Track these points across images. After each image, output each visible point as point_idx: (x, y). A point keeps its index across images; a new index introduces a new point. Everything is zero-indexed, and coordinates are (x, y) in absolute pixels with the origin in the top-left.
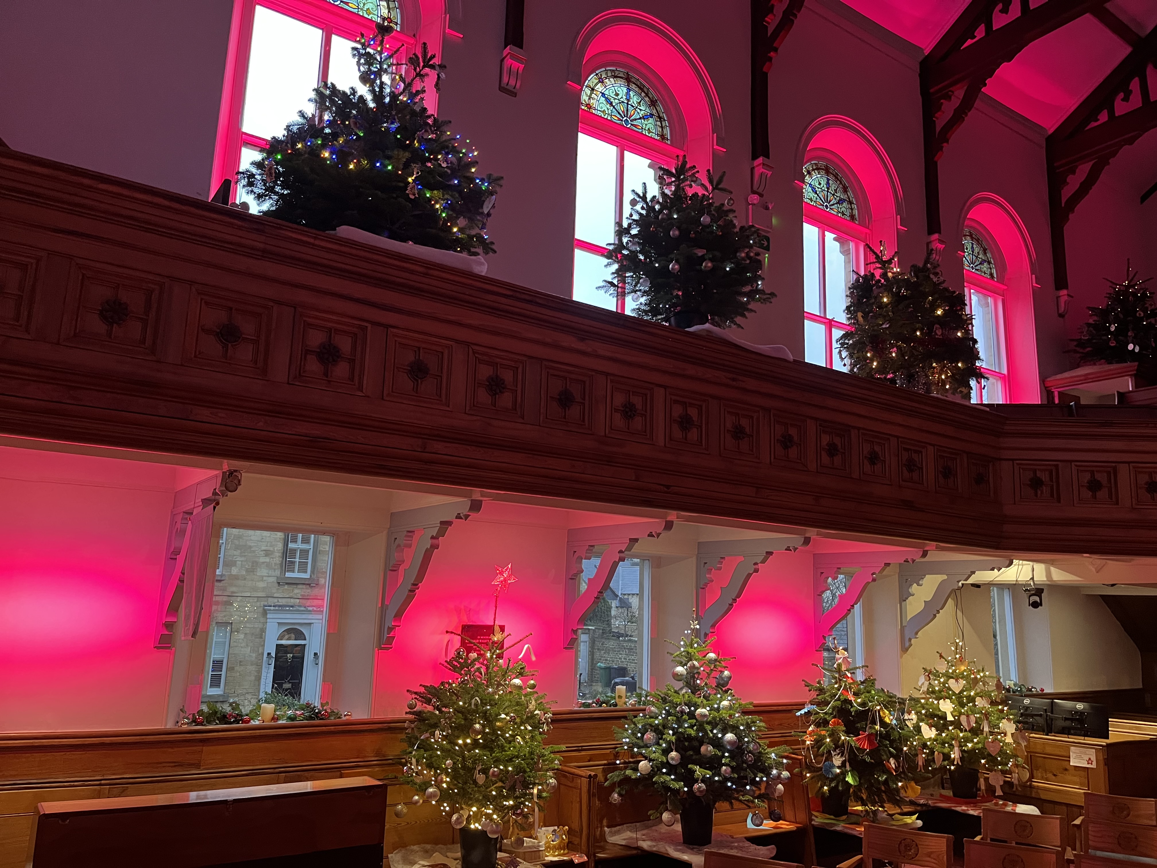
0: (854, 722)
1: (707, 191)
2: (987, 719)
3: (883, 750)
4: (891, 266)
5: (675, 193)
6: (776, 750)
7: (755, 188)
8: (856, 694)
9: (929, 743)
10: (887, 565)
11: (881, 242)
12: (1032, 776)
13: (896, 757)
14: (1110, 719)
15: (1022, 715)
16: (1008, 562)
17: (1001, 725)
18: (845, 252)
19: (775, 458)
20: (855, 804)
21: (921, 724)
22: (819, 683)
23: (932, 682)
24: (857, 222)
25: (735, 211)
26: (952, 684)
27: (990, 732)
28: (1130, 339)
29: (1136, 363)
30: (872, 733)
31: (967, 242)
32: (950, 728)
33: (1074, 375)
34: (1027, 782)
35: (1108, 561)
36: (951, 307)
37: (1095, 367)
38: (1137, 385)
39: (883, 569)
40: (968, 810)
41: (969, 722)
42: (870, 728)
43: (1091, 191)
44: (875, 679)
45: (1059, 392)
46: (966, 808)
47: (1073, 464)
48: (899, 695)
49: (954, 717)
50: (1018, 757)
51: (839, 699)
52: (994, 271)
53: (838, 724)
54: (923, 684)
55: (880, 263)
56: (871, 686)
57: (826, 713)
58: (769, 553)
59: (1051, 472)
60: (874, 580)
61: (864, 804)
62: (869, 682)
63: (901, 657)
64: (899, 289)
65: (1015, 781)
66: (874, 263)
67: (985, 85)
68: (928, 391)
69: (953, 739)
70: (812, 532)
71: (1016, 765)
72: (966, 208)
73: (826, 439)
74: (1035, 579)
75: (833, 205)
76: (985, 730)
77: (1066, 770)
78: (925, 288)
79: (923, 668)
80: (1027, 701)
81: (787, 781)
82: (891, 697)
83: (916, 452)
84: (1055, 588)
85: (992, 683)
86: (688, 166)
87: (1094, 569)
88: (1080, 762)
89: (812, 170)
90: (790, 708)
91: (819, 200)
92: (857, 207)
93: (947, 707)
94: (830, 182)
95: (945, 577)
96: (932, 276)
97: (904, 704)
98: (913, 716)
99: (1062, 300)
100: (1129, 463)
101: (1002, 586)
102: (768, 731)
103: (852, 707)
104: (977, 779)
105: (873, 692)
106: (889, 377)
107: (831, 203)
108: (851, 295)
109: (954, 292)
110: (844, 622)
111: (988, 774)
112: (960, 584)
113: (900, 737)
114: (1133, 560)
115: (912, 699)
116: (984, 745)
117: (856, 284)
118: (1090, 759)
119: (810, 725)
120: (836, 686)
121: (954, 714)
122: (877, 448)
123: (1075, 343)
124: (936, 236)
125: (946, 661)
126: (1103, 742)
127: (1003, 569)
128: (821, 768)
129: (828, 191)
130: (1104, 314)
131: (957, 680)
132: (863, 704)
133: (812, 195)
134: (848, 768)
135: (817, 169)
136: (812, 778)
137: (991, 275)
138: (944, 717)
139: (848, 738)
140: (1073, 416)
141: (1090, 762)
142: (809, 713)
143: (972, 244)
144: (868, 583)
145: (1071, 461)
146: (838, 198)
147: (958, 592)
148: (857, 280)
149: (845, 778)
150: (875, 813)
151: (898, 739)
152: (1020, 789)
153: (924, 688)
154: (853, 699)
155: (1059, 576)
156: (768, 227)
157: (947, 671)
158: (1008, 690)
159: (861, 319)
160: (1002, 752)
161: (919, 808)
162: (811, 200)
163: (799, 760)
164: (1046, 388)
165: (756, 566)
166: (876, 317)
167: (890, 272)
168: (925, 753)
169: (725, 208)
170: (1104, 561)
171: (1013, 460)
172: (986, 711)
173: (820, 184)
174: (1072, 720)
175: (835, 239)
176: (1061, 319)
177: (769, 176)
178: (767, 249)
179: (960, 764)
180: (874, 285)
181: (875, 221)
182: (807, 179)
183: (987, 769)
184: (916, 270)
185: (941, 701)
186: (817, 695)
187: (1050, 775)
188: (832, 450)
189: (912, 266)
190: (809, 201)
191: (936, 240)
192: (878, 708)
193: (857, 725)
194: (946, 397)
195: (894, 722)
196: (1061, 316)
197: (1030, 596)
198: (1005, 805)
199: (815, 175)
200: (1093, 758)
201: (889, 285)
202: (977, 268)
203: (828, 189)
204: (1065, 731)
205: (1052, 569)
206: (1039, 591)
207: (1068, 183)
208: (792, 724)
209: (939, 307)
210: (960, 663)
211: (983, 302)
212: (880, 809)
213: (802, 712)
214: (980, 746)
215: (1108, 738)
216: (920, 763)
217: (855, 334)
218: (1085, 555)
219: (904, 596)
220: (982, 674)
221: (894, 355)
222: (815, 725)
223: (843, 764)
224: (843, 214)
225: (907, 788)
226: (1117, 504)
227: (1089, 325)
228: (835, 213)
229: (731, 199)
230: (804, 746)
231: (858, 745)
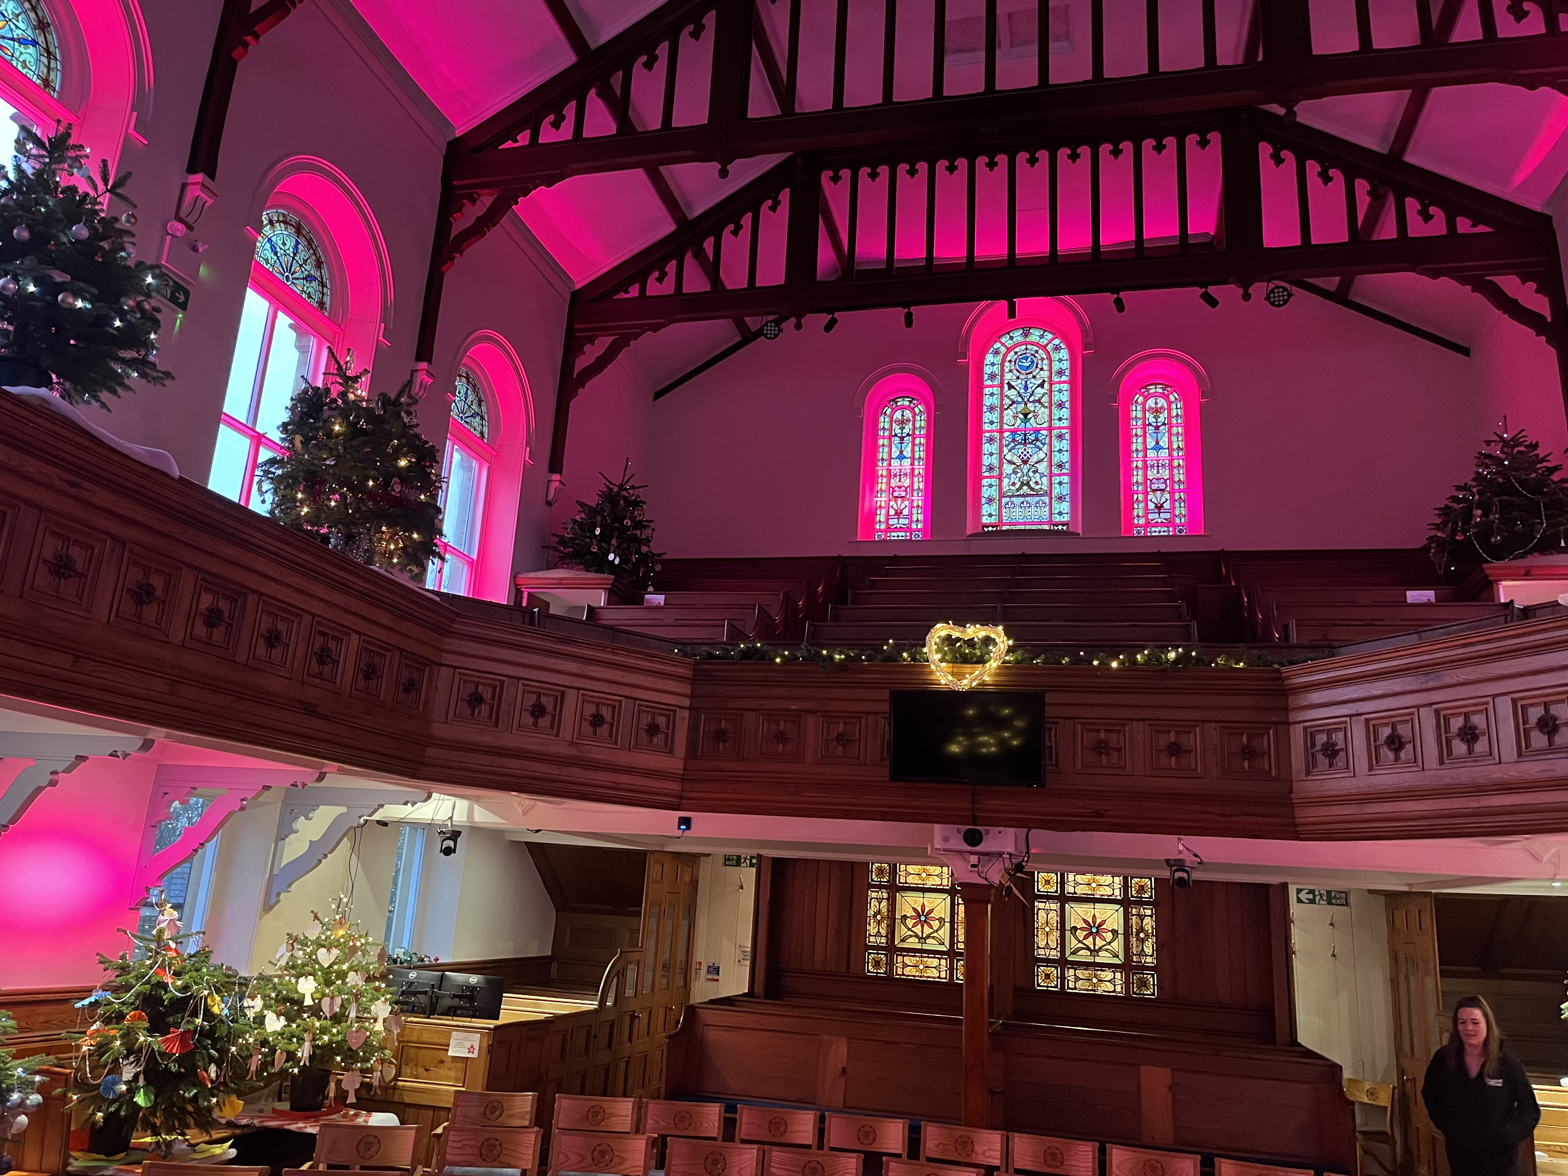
0: (165, 1015)
1: (96, 190)
2: (357, 1000)
3: (201, 1053)
4: (356, 385)
5: (39, 174)
6: (25, 1062)
7: (182, 214)
8: (177, 974)
9: (271, 1039)
10: (267, 788)
11: (349, 350)
12: (399, 1073)
13: (219, 1063)
14: (504, 995)
15: (403, 993)
16: (426, 795)
17: (373, 1007)
18: (302, 348)
19: (117, 615)
20: (142, 1134)
21: (266, 1012)
22: (123, 957)
23: (295, 953)
24: (326, 314)
25: (134, 235)
26: (323, 955)
27: (357, 1017)
28: (612, 549)
29: (613, 577)
30: (189, 1030)
31: (461, 385)
32: (305, 1016)
33: (549, 576)
34: (391, 1082)
35: (538, 803)
36: (419, 460)
37: (572, 571)
38: (609, 602)
39: (259, 794)
40: (305, 1127)
41: (331, 1006)
42: (188, 1022)
43: (605, 370)
44: (211, 952)
45: (529, 593)
46: (303, 1125)
47: (521, 681)
48: (243, 973)
49: (313, 1000)
50: (386, 1049)
51: (148, 982)
52: (485, 430)
53: (140, 1018)
54: (282, 956)
55: (341, 377)
56: (203, 961)
57: (123, 1003)
58: (81, 759)
59: (495, 687)
60: (243, 808)
61: (155, 1133)
62: (203, 955)
63: (260, 919)
64: (358, 417)
65: (376, 1083)
66: (333, 374)
67: (517, 203)
68: (370, 561)
69: (305, 1031)
70: (158, 733)
71: (382, 1061)
72: (468, 341)
73: (206, 601)
74: (454, 819)
75: (297, 279)
76: (351, 1015)
77: (442, 1062)
78: (392, 427)
79: (288, 934)
80: (413, 975)
81: (34, 1109)
82: (229, 976)
83: (334, 638)
84: (477, 831)
85: (374, 952)
86: (71, 142)
87: (521, 812)
88: (459, 1051)
89: (277, 221)
90: (68, 995)
91: (278, 265)
92: (331, 294)
93: (307, 987)
94: (300, 246)
95: (344, 810)
96: (403, 414)
97: (247, 986)
98: (258, 1003)
99: (554, 485)
100: (579, 689)
101: (415, 825)
102: (20, 1033)
103: (166, 993)
104: (327, 1083)
105: (204, 970)
106: (322, 531)
107: (296, 275)
108: (293, 409)
109: (427, 442)
110: (187, 865)
111: (342, 1075)
112: (362, 821)
113: (229, 1033)
114: (563, 802)
115: (261, 977)
116: (345, 1037)
117: (302, 396)
118: (472, 1046)
119: (95, 1022)
120: (148, 962)
121: (315, 996)
122: (282, 626)
123: (557, 539)
124: (424, 365)
125: (321, 923)
126: (491, 1024)
127: (419, 804)
128: (99, 1085)
129: (294, 258)
130: (593, 512)
131: (329, 950)
132: (185, 988)
133: (269, 254)
134: (141, 1082)
135: (285, 222)
136: (80, 1101)
137: (482, 433)
138: (300, 1002)
139: (150, 1039)
140: (534, 626)
141: (472, 1050)
142: (96, 1004)
143: (467, 389)
144: (234, 812)
145: (519, 678)
146: (306, 273)
147: (358, 830)
148: (305, 392)
149: (134, 1097)
150: (169, 1144)
151: (227, 1036)
152: (379, 1092)
153: (283, 963)
154: (170, 981)
155: (483, 816)
156: (190, 276)
157: (319, 938)
158: (395, 961)
159: (298, 444)
160: (366, 1044)
161: (238, 1132)
162: (267, 263)
163: (67, 1075)
164: (516, 585)
165: (55, 777)
166: (319, 447)
167: (353, 393)
168: (261, 1053)
169: (117, 226)
170: (533, 802)
171: (455, 668)
172: (358, 990)
173: (284, 244)
174: (460, 997)
175: (291, 326)
176: (546, 506)
177: (207, 205)
178: (183, 307)
179: (308, 1064)
180: (326, 404)
181: (351, 320)
182: (267, 230)
183: (344, 1069)
184: (384, 399)
185: (302, 980)
186: (117, 976)
187: (421, 1070)
188: (213, 618)
189: (381, 394)
190: (263, 263)
191: (423, 370)
192: (206, 992)
193: (168, 1019)
194: (391, 573)
195: (226, 1011)
196: (549, 503)
197: (444, 840)
198: (356, 1115)
199: (279, 228)
200: (476, 1046)
201: (349, 410)
202: (467, 420)
203: (295, 254)
204: (452, 1012)
205: (476, 807)
206: (455, 835)
207: (584, 353)
208: (67, 1022)
209: (405, 456)
210: (339, 926)
211: (466, 464)
212: (180, 1138)
213: (86, 1002)
214: (340, 1038)
215: (497, 1019)
216: (253, 1068)
217: (288, 463)
218: (513, 793)
219: (284, 832)
220: (363, 941)
221: (333, 504)
222: (103, 1022)
223: (136, 1077)
224: (310, 297)
225: (224, 1105)
226: (558, 735)
227: (575, 522)
228: (299, 292)
229: (133, 215)
230: (77, 1054)
231: (163, 1048)
